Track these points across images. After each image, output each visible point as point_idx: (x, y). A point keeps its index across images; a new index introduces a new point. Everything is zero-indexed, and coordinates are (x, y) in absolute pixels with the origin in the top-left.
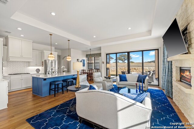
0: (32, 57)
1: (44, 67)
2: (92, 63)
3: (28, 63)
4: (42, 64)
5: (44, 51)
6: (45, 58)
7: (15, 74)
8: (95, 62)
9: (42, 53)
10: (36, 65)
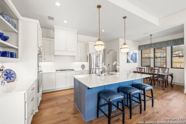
0: (76, 51)
1: (88, 63)
2: (150, 58)
3: (73, 58)
4: (87, 59)
5: (89, 43)
6: (90, 52)
7: (62, 70)
8: (154, 56)
9: (87, 45)
10: (81, 61)
